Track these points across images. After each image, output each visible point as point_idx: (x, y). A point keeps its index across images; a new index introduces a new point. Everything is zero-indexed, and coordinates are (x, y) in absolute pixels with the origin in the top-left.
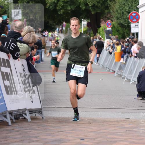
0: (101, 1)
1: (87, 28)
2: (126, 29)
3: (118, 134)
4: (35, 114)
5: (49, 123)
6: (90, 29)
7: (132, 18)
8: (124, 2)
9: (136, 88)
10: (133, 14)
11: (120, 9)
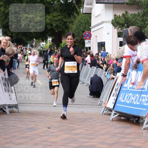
0: (63, 23)
1: (52, 43)
2: (81, 44)
3: (76, 123)
4: (13, 109)
5: (24, 116)
6: (54, 44)
7: (85, 36)
8: (80, 24)
9: (89, 88)
10: (87, 33)
11: (77, 29)
